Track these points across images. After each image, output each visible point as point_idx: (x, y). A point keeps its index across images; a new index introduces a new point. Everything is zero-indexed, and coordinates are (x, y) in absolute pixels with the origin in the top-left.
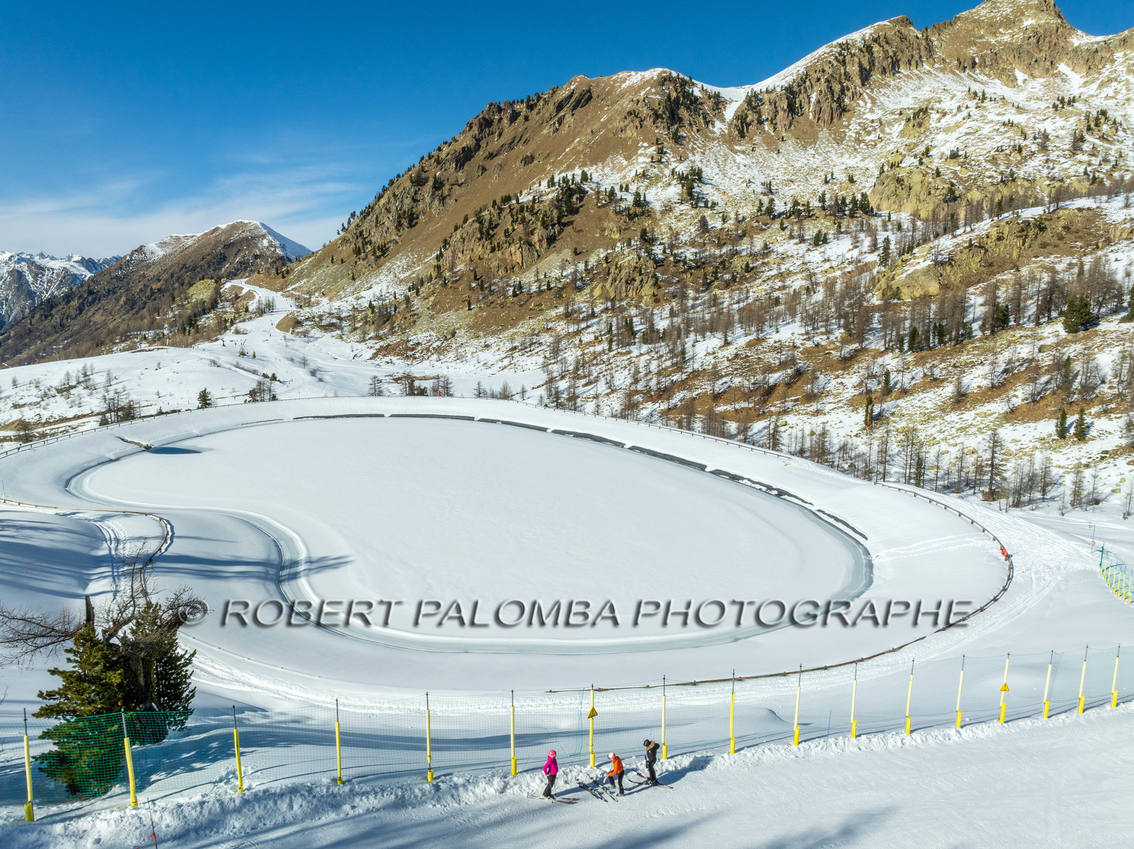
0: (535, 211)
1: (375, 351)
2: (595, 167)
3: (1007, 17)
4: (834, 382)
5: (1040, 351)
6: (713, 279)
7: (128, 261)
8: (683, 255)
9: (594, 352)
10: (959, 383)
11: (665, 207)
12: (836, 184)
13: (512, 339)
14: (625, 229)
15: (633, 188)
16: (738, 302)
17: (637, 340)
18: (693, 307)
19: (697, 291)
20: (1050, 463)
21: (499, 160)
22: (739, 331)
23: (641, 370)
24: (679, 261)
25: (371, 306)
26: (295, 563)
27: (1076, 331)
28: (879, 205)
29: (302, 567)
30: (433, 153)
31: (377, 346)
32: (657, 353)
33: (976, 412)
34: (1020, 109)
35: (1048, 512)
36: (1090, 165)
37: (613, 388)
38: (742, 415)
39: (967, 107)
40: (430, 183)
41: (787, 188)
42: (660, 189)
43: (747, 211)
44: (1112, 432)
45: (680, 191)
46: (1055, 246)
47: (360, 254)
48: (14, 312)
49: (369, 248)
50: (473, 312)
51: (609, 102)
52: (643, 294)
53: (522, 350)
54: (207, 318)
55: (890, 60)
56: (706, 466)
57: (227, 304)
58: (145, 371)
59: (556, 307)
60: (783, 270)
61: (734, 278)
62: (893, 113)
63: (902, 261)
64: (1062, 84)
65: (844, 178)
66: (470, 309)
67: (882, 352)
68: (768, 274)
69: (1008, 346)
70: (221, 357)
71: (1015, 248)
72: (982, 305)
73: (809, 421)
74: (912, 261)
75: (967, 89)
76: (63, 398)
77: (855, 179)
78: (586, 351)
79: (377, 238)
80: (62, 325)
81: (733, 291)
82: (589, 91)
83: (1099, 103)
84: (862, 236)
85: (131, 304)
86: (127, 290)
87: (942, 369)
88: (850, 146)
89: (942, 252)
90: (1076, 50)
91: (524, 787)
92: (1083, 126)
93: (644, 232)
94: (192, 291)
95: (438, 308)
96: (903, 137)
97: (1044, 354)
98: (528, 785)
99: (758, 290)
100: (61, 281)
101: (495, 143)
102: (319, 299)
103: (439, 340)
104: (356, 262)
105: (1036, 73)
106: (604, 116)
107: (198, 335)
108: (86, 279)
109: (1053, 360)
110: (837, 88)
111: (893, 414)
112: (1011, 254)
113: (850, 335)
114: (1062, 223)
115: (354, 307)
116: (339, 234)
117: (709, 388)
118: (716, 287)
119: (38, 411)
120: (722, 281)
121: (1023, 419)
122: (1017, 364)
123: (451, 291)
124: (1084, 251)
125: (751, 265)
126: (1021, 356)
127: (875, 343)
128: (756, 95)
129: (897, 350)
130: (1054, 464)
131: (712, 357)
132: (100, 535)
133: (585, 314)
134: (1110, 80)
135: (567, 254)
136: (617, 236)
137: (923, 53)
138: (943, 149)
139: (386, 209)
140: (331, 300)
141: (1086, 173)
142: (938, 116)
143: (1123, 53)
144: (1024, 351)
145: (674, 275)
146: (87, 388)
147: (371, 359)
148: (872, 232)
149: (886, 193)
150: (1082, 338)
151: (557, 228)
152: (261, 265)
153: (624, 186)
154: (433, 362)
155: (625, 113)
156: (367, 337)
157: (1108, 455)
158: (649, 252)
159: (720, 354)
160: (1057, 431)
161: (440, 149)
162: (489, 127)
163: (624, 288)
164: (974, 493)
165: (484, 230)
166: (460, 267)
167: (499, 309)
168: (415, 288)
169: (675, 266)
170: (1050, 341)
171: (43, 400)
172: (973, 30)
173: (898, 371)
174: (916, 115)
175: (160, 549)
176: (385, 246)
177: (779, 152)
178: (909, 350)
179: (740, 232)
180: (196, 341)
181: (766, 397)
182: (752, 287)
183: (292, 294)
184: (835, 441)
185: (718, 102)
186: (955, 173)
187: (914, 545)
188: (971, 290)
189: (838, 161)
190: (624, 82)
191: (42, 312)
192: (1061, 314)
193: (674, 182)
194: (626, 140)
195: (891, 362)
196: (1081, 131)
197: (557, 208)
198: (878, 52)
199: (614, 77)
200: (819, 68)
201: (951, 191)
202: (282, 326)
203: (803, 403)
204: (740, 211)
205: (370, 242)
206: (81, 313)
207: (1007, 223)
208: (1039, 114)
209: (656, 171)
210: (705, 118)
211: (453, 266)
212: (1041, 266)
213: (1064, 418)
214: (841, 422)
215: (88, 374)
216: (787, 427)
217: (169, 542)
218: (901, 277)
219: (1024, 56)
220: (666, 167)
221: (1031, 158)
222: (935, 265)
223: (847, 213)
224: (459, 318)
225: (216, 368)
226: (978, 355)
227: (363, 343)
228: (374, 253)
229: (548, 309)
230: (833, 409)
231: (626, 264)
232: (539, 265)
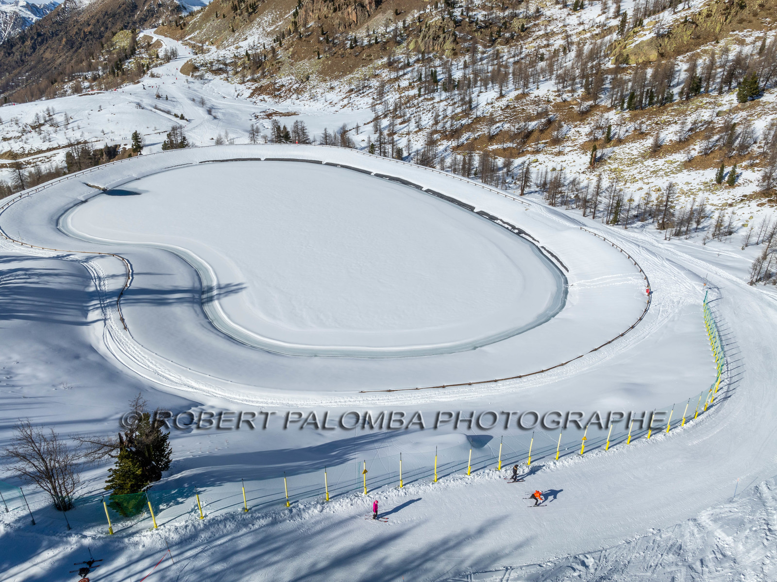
1: (252, 91)
4: (573, 130)
5: (718, 115)
6: (497, 36)
7: (63, 8)
8: (476, 17)
9: (408, 96)
10: (658, 137)
13: (350, 83)
16: (514, 57)
17: (439, 87)
18: (481, 59)
19: (485, 46)
20: (707, 201)
22: (511, 86)
23: (440, 114)
24: (473, 22)
25: (247, 54)
26: (210, 289)
27: (745, 102)
29: (215, 292)
31: (253, 87)
32: (452, 100)
33: (667, 159)
35: (695, 242)
37: (420, 127)
38: (508, 153)
44: (753, 181)
46: (750, 22)
47: (237, 10)
49: (243, 5)
50: (321, 60)
52: (445, 48)
53: (357, 92)
54: (130, 62)
56: (474, 208)
57: (143, 50)
58: (91, 112)
59: (382, 57)
60: (549, 31)
61: (512, 36)
63: (634, 32)
66: (319, 58)
67: (609, 109)
68: (538, 33)
69: (696, 110)
70: (144, 100)
71: (718, 24)
72: (685, 72)
73: (553, 159)
74: (641, 32)
76: (37, 134)
78: (402, 95)
80: (22, 61)
81: (511, 46)
85: (71, 44)
86: (66, 33)
87: (647, 125)
89: (664, 26)
94: (115, 39)
95: (296, 57)
97: (720, 118)
99: (528, 47)
100: (14, 23)
102: (209, 47)
103: (297, 82)
104: (234, 17)
107: (124, 77)
108: (34, 21)
109: (724, 123)
111: (610, 158)
112: (715, 29)
113: (589, 93)
115: (235, 56)
117: (487, 131)
118: (499, 43)
119: (21, 144)
120: (504, 38)
121: (696, 167)
122: (700, 124)
123: (305, 43)
124: (771, 26)
125: (526, 26)
126: (703, 118)
127: (605, 101)
129: (619, 108)
130: (710, 203)
131: (490, 106)
132: (88, 274)
133: (402, 64)
135: (390, 14)
140: (218, 48)
144: (706, 115)
145: (468, 33)
146: (52, 125)
147: (249, 97)
150: (748, 107)
152: (164, 12)
154: (294, 100)
156: (246, 79)
157: (746, 198)
158: (451, 14)
159: (496, 104)
160: (716, 178)
163: (431, 43)
164: (653, 222)
166: (311, 24)
167: (340, 58)
168: (279, 40)
169: (469, 26)
170: (726, 108)
171: (23, 135)
173: (618, 125)
175: (126, 285)
176: (255, 5)
178: (627, 109)
180: (123, 81)
181: (525, 140)
182: (525, 44)
183: (189, 43)
184: (568, 176)
187: (596, 279)
188: (680, 58)
191: (5, 50)
192: (738, 86)
195: (614, 117)
202: (184, 71)
203: (550, 146)
206: (34, 51)
211: (306, 22)
212: (735, 39)
213: (723, 168)
214: (574, 161)
215: (51, 114)
216: (537, 163)
217: (131, 278)
218: (631, 46)
222: (657, 37)
224: (311, 65)
225: (141, 110)
226: (674, 116)
227: (243, 85)
228: (247, 10)
229: (376, 59)
230: (570, 151)
231: (433, 24)
232: (369, 23)
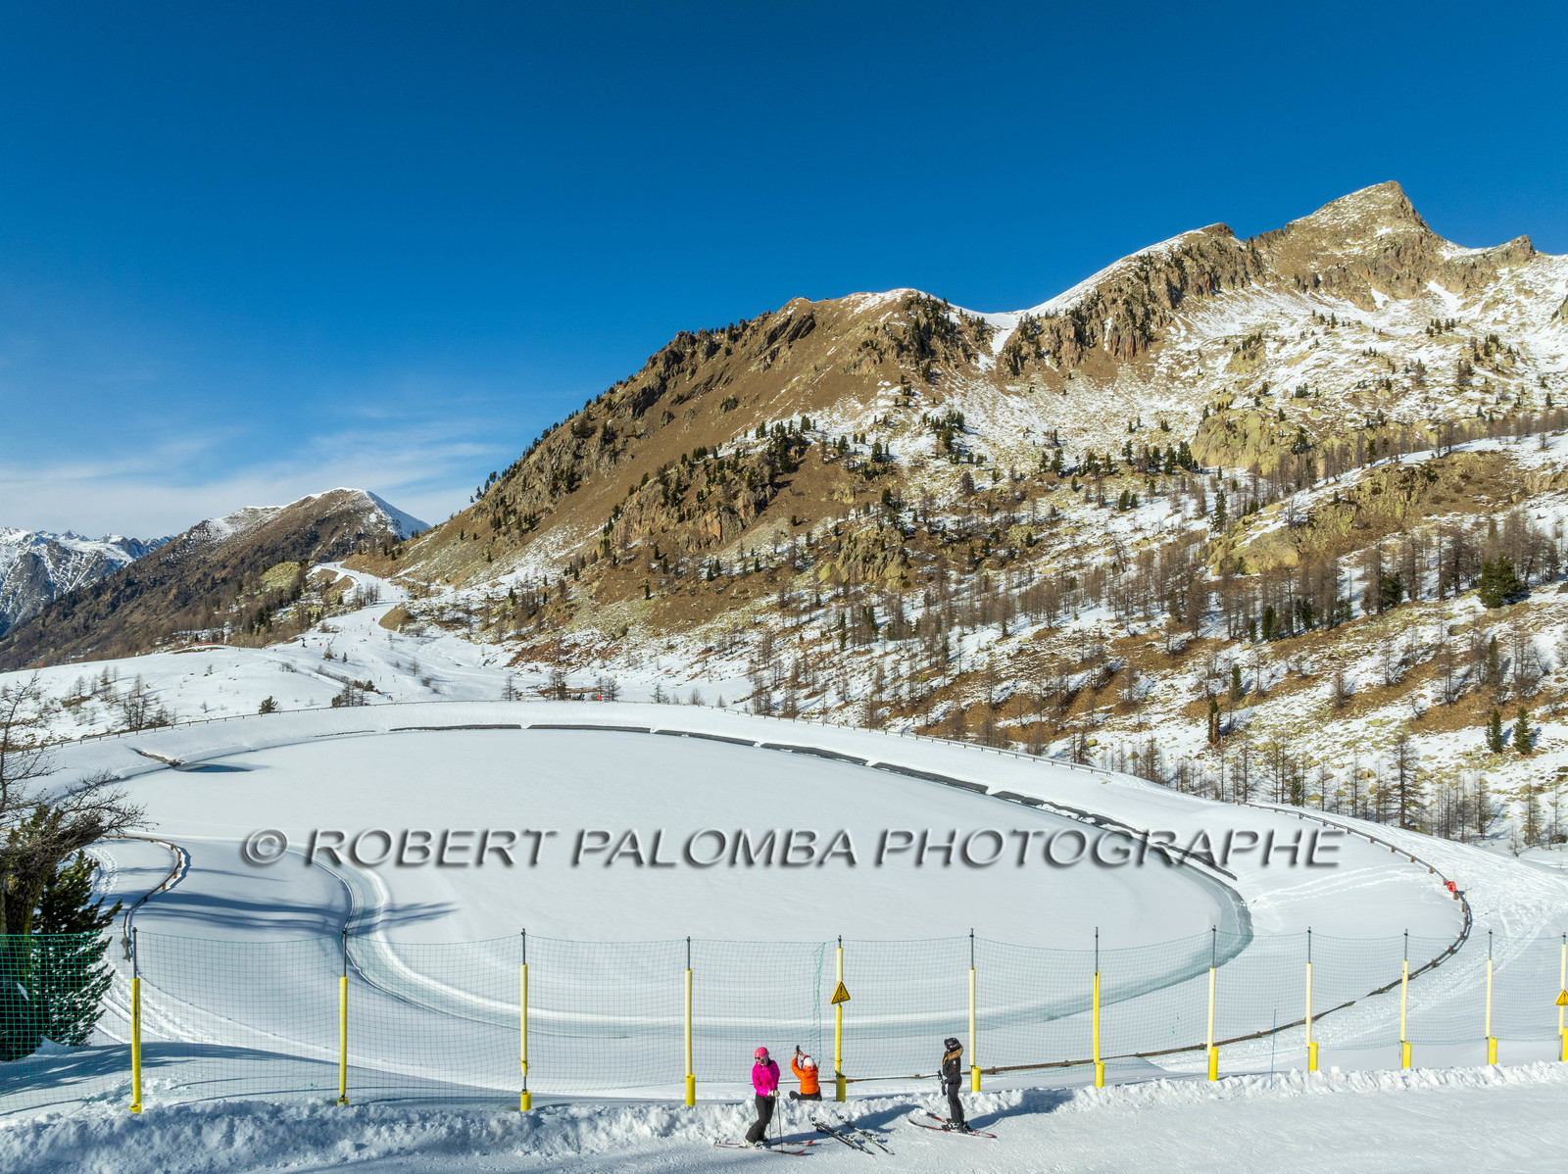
0: (739, 468)
1: (514, 656)
2: (819, 412)
3: (1354, 225)
4: (1160, 685)
5: (1451, 633)
6: (983, 555)
7: (185, 541)
8: (941, 525)
9: (821, 653)
10: (1340, 680)
11: (915, 462)
12: (1144, 433)
13: (706, 638)
14: (862, 491)
15: (871, 439)
16: (1019, 586)
17: (880, 636)
18: (957, 592)
19: (962, 572)
20: (1485, 787)
21: (691, 404)
22: (1022, 619)
23: (886, 674)
24: (936, 532)
25: (512, 595)
26: (369, 913)
27: (1499, 605)
28: (1204, 459)
29: (380, 918)
30: (603, 396)
31: (518, 649)
32: (908, 651)
33: (1368, 720)
34: (1383, 335)
36: (1484, 404)
37: (848, 700)
38: (1032, 732)
39: (1313, 334)
40: (599, 434)
41: (1079, 439)
42: (907, 440)
43: (1026, 467)
45: (934, 443)
46: (1453, 501)
47: (500, 527)
48: (24, 611)
49: (513, 519)
50: (652, 601)
51: (838, 331)
52: (887, 576)
53: (719, 652)
54: (285, 612)
55: (1207, 277)
56: (987, 788)
57: (313, 594)
58: (189, 677)
59: (767, 594)
60: (1079, 543)
61: (1012, 555)
62: (1215, 342)
63: (1244, 523)
64: (1434, 307)
65: (1155, 425)
66: (648, 598)
67: (1226, 643)
68: (1059, 548)
69: (1405, 628)
70: (299, 660)
71: (1398, 504)
72: (1359, 579)
73: (1129, 738)
74: (1257, 523)
75: (1311, 313)
76: (70, 714)
77: (1170, 426)
78: (809, 652)
79: (524, 507)
80: (87, 627)
81: (1011, 571)
82: (811, 317)
83: (1485, 328)
84: (1184, 498)
85: (185, 599)
86: (180, 580)
87: (1313, 663)
88: (1161, 385)
89: (1299, 511)
90: (1448, 265)
91: (708, 1128)
92: (1469, 355)
93: (887, 495)
94: (267, 576)
95: (603, 596)
96: (1232, 372)
97: (1457, 638)
98: (717, 1126)
99: (1045, 569)
100: (92, 569)
101: (686, 383)
102: (441, 587)
103: (604, 639)
104: (494, 539)
105: (1399, 292)
106: (832, 348)
107: (270, 635)
108: (126, 565)
109: (1471, 645)
110: (1139, 311)
111: (1248, 726)
112: (1393, 512)
113: (1179, 621)
114: (1458, 471)
115: (488, 597)
116: (472, 501)
117: (983, 696)
118: (987, 566)
119: (32, 731)
120: (995, 558)
121: (1436, 728)
122: (1420, 651)
123: (622, 574)
124: (1493, 507)
125: (1034, 538)
126: (1423, 640)
127: (1215, 631)
128: (1032, 322)
129: (1247, 640)
130: (1491, 789)
131: (985, 654)
133: (806, 604)
134: (1496, 302)
135: (783, 523)
136: (851, 500)
137: (1249, 269)
138: (1286, 386)
139: (538, 468)
140: (457, 588)
141: (1479, 414)
142: (1276, 345)
143: (1507, 269)
144: (1429, 634)
145: (929, 550)
146: (105, 699)
147: (509, 665)
148: (1198, 493)
149: (1214, 443)
150: (1509, 615)
151: (768, 490)
152: (365, 545)
153: (859, 436)
154: (595, 669)
155: (859, 345)
156: (505, 636)
158: (895, 521)
159: (998, 650)
160: (1489, 741)
161: (612, 391)
162: (679, 363)
163: (860, 568)
165: (670, 493)
166: (637, 542)
167: (689, 597)
168: (574, 569)
169: (930, 539)
170: (1464, 619)
171: (41, 717)
172: (1312, 240)
173: (1251, 667)
174: (1246, 344)
175: (163, 885)
176: (534, 517)
177: (1065, 393)
178: (1264, 638)
179: (1017, 494)
180: (266, 641)
181: (1065, 708)
182: (1037, 566)
183: (404, 581)
184: (1169, 764)
185: (982, 332)
186: (1304, 415)
188: (1343, 559)
189: (1145, 404)
190: (858, 305)
191: (61, 609)
192: (1474, 585)
193: (927, 431)
194: (860, 378)
195: (1240, 655)
196: (1467, 362)
197: (769, 463)
198: (1191, 267)
199: (845, 300)
200: (1114, 286)
201: (1302, 438)
202: (385, 622)
203: (1118, 715)
204: (1017, 467)
205: (514, 512)
206: (113, 611)
207: (1384, 471)
208: (1409, 342)
209: (901, 417)
210: (965, 351)
211: (626, 540)
212: (1435, 527)
213: (1496, 724)
214: (1175, 739)
215: (109, 681)
216: (1097, 748)
218: (1244, 544)
219: (1381, 272)
220: (915, 412)
221: (1404, 396)
222: (1290, 527)
223: (1162, 468)
224: (633, 610)
225: (290, 673)
226: (1362, 642)
227: (498, 645)
228: (520, 525)
229: (756, 597)
230: (1162, 722)
231: (864, 536)
232: (745, 539)
